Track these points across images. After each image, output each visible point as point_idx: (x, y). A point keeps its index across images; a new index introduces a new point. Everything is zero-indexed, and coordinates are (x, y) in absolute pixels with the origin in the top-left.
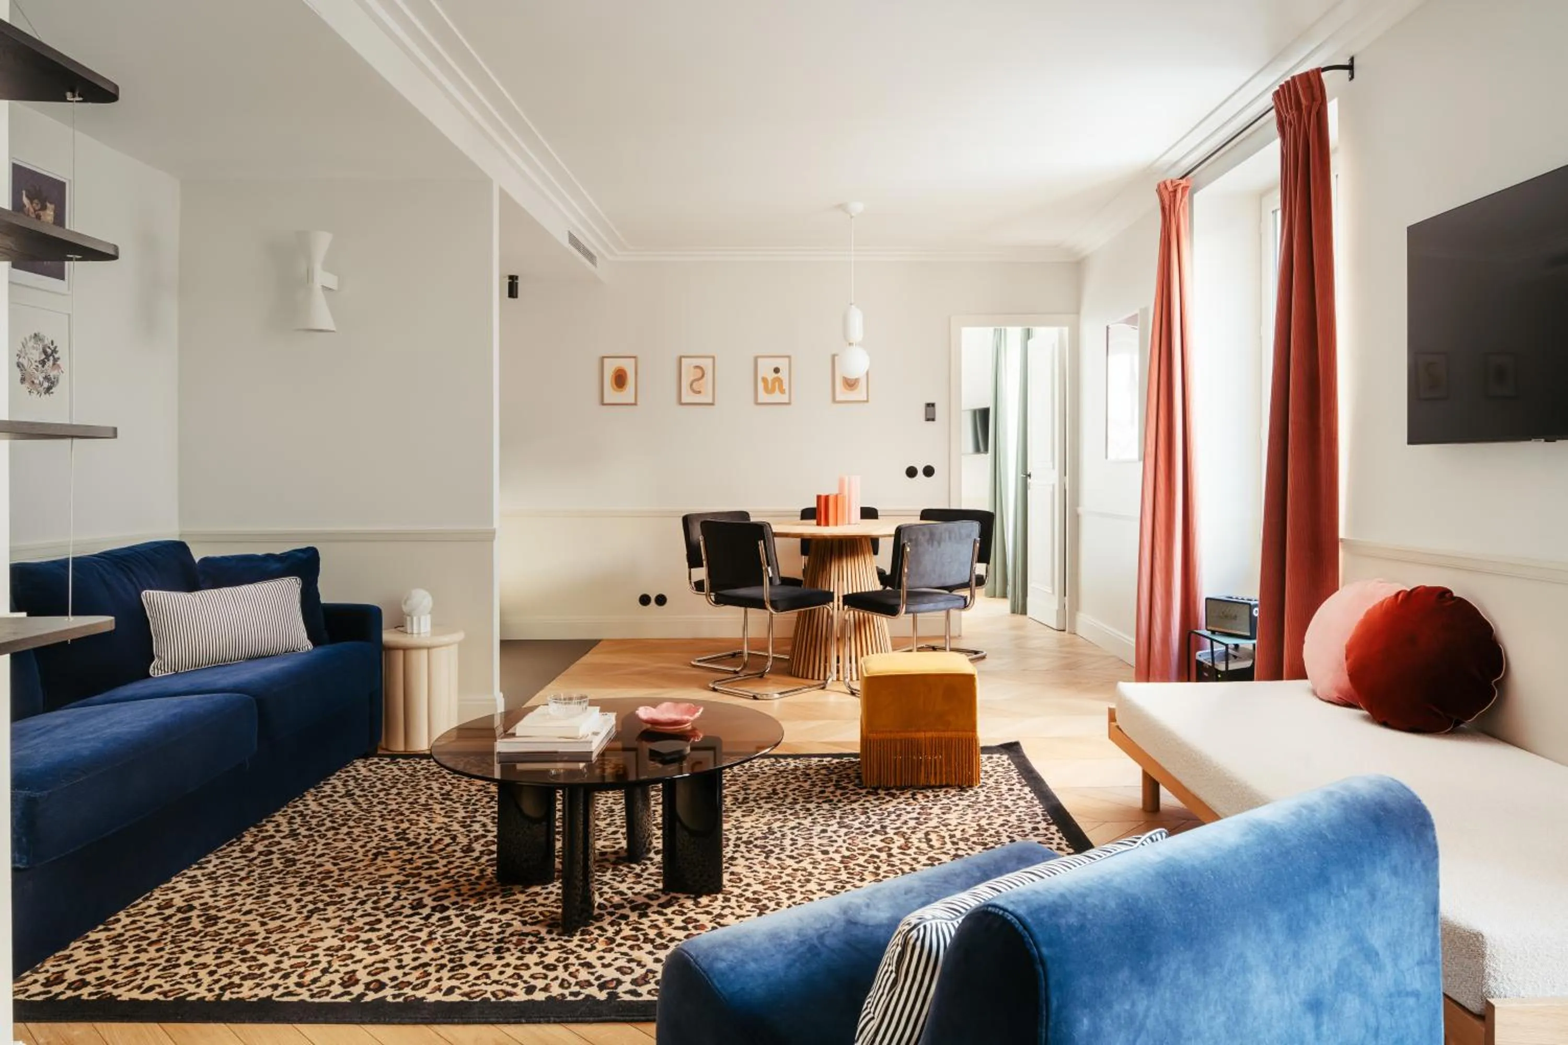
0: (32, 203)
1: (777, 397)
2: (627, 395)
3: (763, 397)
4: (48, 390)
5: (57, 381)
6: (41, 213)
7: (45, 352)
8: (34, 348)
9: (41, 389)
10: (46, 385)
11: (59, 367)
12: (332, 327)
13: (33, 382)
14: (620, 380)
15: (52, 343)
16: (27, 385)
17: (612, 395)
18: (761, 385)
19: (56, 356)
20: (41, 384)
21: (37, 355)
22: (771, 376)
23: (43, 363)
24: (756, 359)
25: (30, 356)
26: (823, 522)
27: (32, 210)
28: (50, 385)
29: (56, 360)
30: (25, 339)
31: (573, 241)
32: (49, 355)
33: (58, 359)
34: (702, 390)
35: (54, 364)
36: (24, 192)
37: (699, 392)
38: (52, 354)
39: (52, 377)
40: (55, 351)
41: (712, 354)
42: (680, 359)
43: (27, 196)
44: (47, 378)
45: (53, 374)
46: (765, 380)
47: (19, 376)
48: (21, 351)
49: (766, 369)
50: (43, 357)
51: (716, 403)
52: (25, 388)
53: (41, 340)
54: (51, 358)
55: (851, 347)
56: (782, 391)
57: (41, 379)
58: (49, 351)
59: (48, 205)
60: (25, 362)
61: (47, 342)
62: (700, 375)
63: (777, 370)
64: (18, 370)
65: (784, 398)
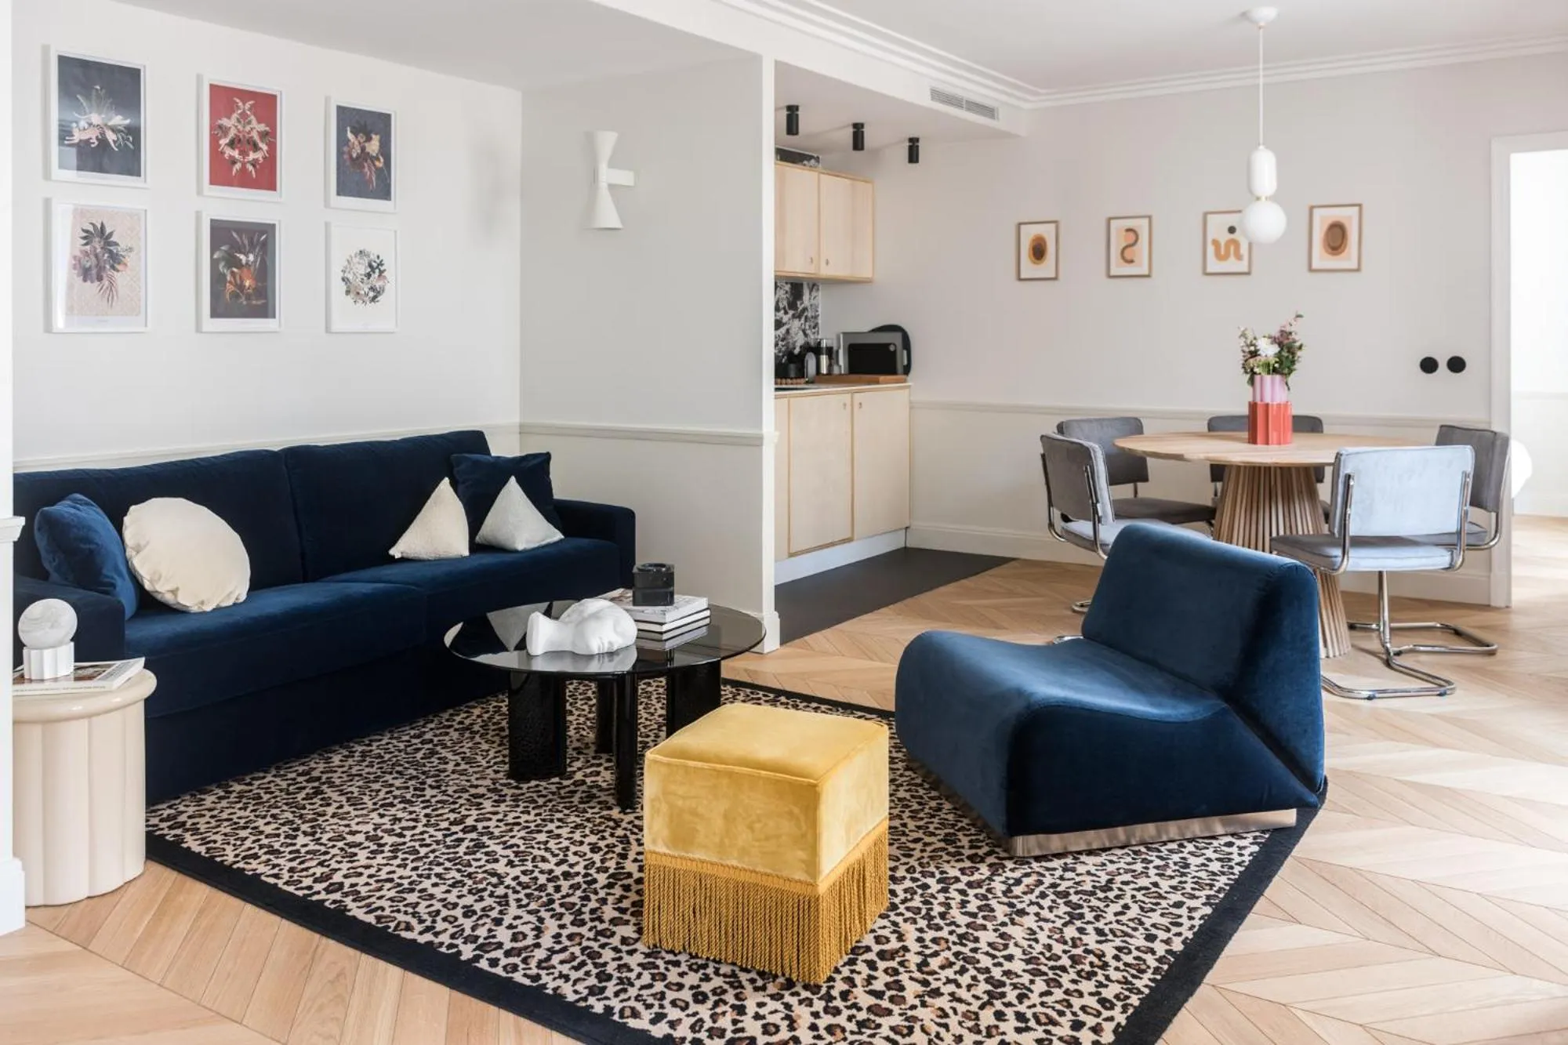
0: (356, 137)
1: (1232, 265)
2: (1046, 268)
3: (1214, 265)
4: (374, 299)
5: (383, 291)
6: (366, 144)
7: (370, 266)
8: (359, 263)
9: (366, 299)
10: (371, 294)
11: (385, 277)
12: (618, 225)
13: (358, 293)
14: (1039, 251)
15: (378, 257)
16: (352, 295)
17: (1029, 268)
18: (1211, 249)
19: (382, 268)
20: (367, 295)
21: (363, 269)
22: (1224, 237)
23: (369, 276)
24: (1205, 214)
25: (355, 270)
26: (1260, 436)
27: (356, 143)
28: (376, 294)
29: (381, 272)
30: (351, 257)
31: (937, 95)
32: (375, 268)
33: (385, 270)
34: (1135, 259)
35: (379, 276)
36: (349, 129)
37: (1132, 261)
38: (377, 267)
39: (377, 286)
40: (381, 264)
41: (1149, 214)
42: (1109, 220)
43: (351, 132)
44: (372, 289)
45: (378, 285)
46: (1216, 243)
47: (345, 288)
48: (346, 268)
49: (1217, 228)
50: (369, 270)
51: (1154, 274)
52: (349, 299)
53: (368, 256)
54: (377, 271)
55: (1259, 202)
56: (1239, 257)
57: (367, 290)
58: (375, 265)
59: (374, 136)
60: (350, 277)
61: (372, 257)
62: (1134, 238)
63: (1232, 230)
64: (343, 283)
65: (1243, 266)
